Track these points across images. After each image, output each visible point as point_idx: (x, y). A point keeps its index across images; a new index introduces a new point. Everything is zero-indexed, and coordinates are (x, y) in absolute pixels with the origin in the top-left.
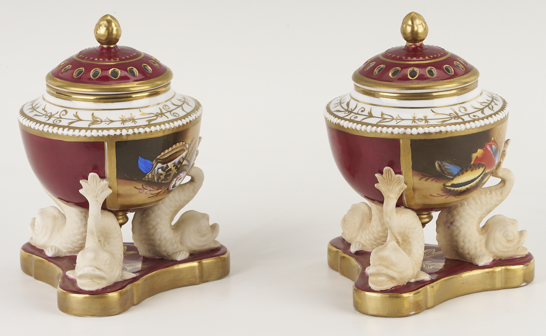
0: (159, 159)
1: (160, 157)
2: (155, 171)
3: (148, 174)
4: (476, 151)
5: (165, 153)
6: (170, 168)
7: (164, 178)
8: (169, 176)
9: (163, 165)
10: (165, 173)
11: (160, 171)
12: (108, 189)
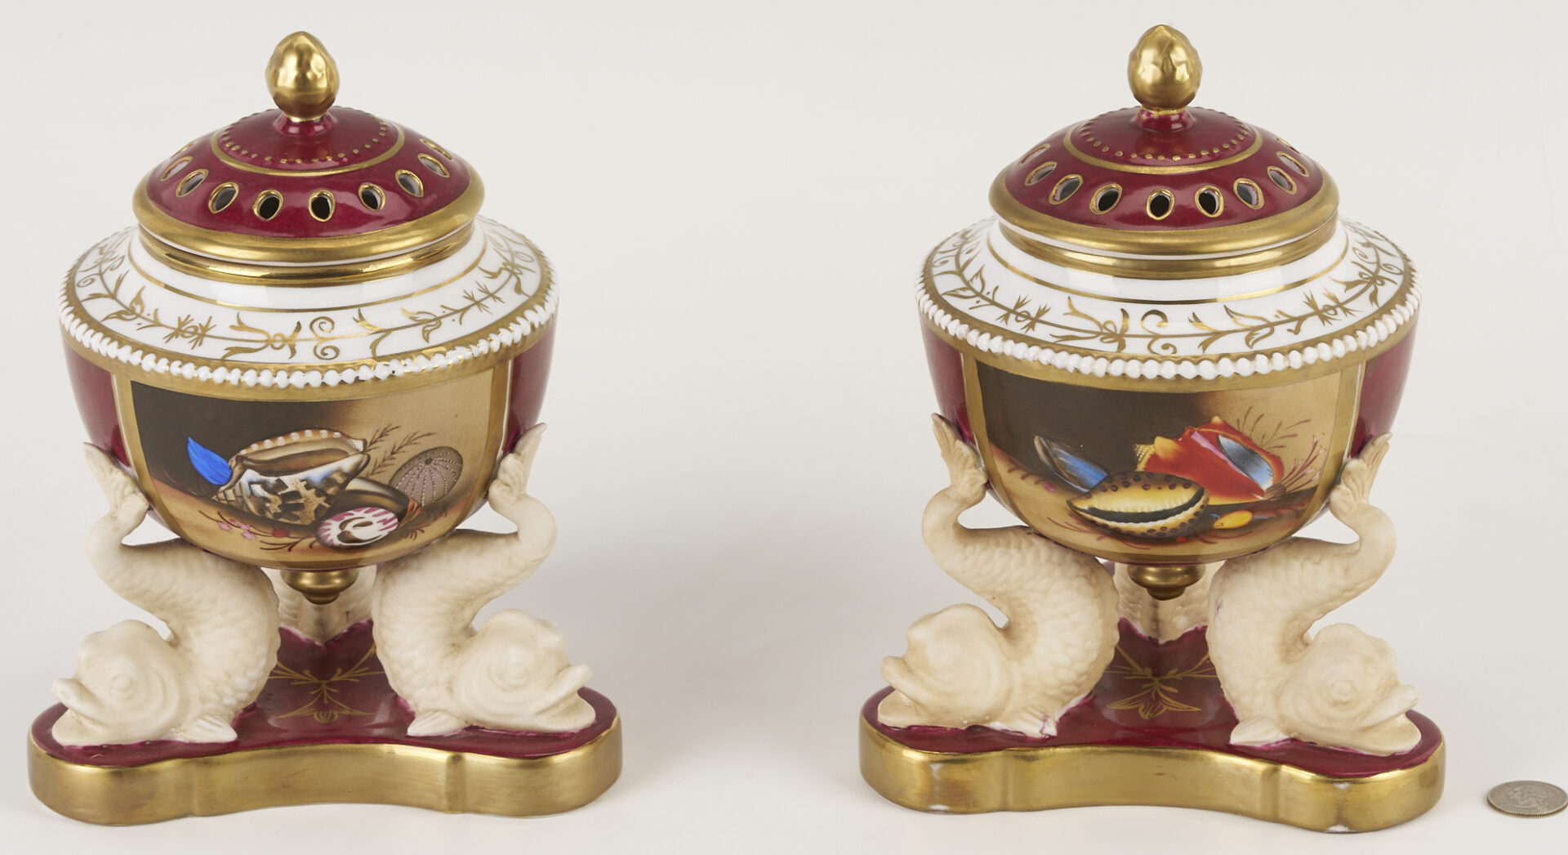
0: (244, 458)
1: (247, 453)
2: (240, 485)
3: (223, 488)
4: (1152, 442)
5: (262, 448)
6: (291, 488)
7: (279, 511)
8: (297, 510)
9: (264, 478)
10: (277, 498)
11: (258, 489)
12: (134, 495)
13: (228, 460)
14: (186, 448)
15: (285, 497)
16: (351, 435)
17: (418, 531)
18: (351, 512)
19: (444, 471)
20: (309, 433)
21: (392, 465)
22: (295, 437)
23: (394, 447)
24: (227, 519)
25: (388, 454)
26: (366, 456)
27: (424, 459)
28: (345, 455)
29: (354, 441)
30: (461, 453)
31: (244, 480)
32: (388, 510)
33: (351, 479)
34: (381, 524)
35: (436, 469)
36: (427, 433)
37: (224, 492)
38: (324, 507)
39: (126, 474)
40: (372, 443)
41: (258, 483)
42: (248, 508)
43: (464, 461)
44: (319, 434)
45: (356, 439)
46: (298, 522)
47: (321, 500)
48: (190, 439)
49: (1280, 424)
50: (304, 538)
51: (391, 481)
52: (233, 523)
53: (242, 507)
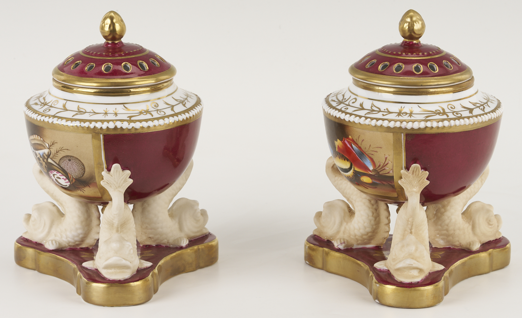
18: (53, 171)
21: (58, 157)
23: (57, 150)
27: (67, 159)
28: (45, 148)
32: (63, 175)
33: (49, 158)
34: (63, 180)
35: (73, 164)
36: (67, 149)
40: (50, 146)
45: (46, 143)
49: (370, 145)
51: (59, 163)
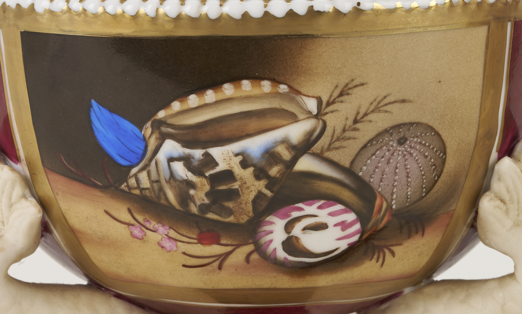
0: (161, 123)
1: (166, 117)
2: (156, 164)
3: (134, 171)
5: (185, 107)
6: (222, 167)
7: (207, 201)
8: (229, 199)
9: (187, 151)
10: (205, 181)
11: (179, 168)
12: (23, 200)
13: (141, 127)
14: (89, 117)
15: (215, 179)
16: (302, 90)
17: (386, 251)
18: (300, 205)
19: (421, 160)
20: (246, 84)
21: (355, 138)
22: (228, 89)
23: (358, 113)
24: (140, 218)
25: (350, 122)
26: (321, 122)
27: (396, 137)
28: (293, 118)
29: (304, 98)
30: (445, 139)
31: (162, 156)
32: (349, 207)
33: (302, 155)
34: (339, 228)
35: (411, 154)
36: (402, 98)
37: (135, 175)
38: (265, 195)
39: (13, 170)
40: (329, 104)
41: (179, 159)
42: (167, 199)
43: (448, 151)
44: (260, 86)
45: (309, 96)
46: (231, 219)
47: (261, 185)
48: (93, 102)
50: (238, 246)
51: (352, 162)
52: (147, 225)
53: (159, 197)
